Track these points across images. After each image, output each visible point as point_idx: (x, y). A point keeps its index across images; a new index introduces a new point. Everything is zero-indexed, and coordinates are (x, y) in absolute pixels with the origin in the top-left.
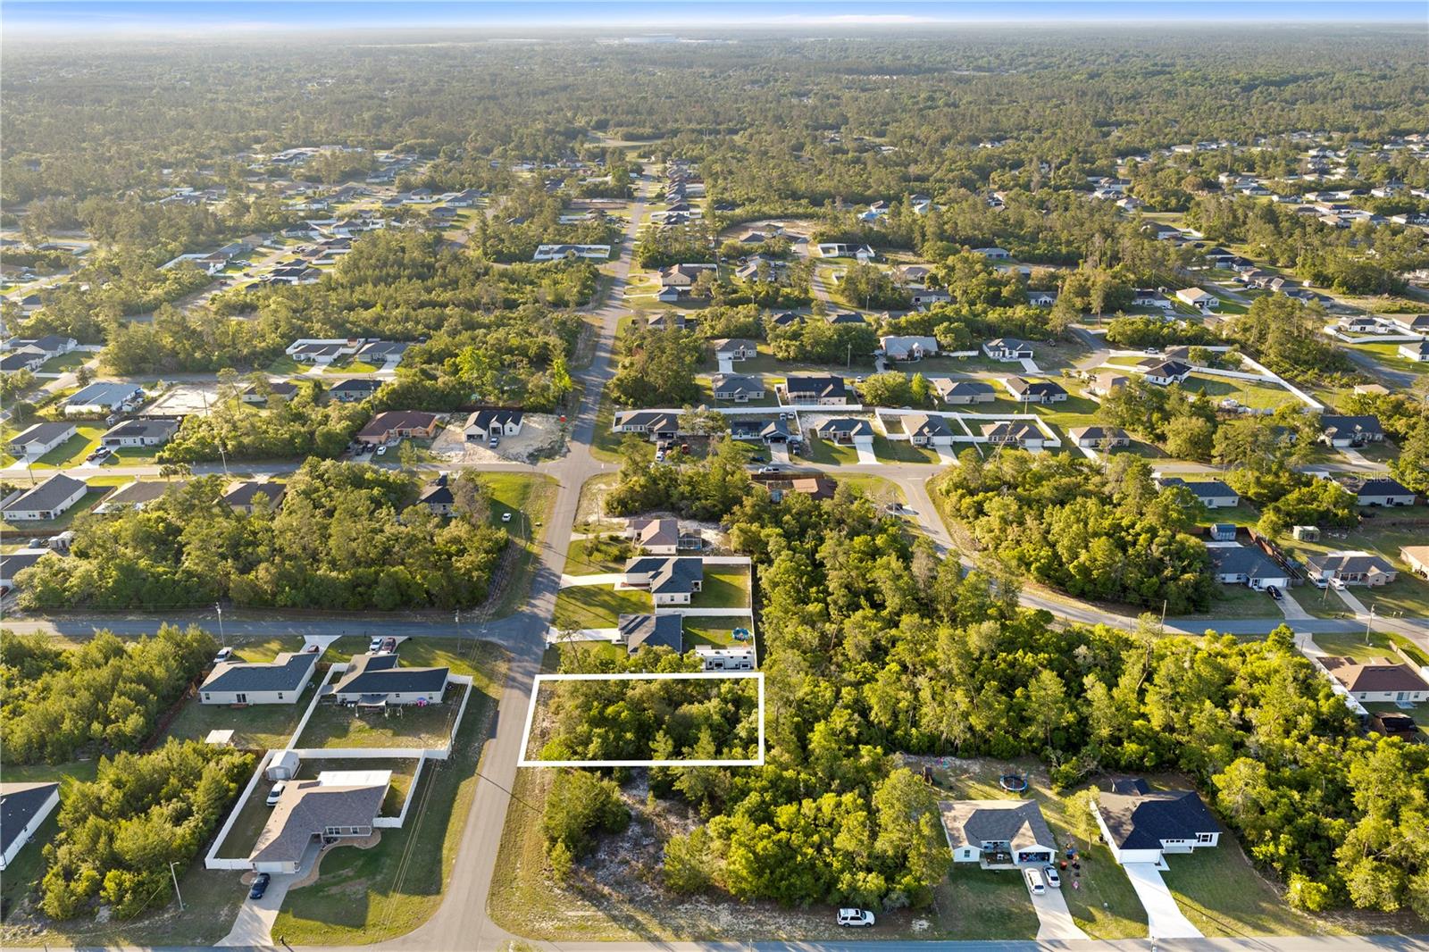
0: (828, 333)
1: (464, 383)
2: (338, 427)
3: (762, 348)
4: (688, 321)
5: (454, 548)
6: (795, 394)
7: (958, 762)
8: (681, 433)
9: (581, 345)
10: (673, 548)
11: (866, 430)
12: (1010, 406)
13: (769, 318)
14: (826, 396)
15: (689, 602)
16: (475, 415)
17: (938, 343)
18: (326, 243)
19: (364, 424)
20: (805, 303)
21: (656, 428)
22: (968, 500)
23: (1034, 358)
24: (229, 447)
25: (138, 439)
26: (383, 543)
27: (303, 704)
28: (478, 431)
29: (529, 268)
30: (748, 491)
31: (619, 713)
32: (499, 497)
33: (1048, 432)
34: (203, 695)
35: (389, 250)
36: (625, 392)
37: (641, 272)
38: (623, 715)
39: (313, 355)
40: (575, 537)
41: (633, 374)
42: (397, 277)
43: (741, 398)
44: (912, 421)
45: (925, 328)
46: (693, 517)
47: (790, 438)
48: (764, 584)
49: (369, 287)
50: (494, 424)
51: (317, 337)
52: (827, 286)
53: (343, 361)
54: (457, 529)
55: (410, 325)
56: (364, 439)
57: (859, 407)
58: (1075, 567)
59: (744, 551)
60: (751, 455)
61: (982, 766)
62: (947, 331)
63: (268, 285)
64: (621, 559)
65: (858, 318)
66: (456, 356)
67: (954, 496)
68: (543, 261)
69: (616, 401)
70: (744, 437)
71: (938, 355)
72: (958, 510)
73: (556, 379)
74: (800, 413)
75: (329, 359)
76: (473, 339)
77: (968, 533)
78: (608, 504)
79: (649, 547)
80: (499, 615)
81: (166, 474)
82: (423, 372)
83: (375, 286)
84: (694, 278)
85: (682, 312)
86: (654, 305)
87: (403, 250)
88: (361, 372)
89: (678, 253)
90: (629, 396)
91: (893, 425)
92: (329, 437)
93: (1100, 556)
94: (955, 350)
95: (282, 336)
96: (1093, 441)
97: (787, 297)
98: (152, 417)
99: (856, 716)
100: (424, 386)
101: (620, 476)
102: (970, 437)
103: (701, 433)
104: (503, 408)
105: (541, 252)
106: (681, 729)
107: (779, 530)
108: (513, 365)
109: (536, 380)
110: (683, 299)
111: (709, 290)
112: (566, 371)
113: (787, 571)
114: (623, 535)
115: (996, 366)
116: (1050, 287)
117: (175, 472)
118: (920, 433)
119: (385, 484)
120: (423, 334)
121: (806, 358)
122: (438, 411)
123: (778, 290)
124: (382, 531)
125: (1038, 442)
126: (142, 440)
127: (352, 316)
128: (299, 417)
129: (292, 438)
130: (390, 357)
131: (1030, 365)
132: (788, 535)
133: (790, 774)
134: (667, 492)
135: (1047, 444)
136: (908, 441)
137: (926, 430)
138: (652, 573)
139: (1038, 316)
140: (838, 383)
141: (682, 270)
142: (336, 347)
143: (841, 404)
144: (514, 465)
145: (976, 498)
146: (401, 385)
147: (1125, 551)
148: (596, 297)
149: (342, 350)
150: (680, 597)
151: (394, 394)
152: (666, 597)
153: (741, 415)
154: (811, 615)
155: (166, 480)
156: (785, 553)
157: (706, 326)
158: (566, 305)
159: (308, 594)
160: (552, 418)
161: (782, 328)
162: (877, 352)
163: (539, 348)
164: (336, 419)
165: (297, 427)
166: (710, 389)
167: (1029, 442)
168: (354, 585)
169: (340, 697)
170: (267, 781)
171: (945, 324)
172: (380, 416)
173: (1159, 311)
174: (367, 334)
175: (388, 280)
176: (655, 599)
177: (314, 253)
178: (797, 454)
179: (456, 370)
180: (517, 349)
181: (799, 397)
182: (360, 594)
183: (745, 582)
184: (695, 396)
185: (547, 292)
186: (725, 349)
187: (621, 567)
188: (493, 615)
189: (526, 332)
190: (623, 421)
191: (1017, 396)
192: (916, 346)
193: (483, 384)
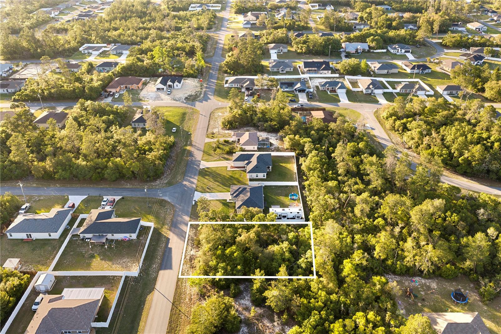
0: (320, 41)
1: (156, 63)
2: (96, 84)
3: (290, 48)
4: (256, 36)
5: (147, 148)
6: (308, 69)
7: (423, 281)
8: (256, 87)
9: (209, 47)
10: (256, 148)
11: (343, 87)
12: (406, 75)
13: (292, 35)
14: (322, 70)
15: (265, 177)
16: (161, 79)
17: (369, 46)
18: (102, 4)
19: (109, 82)
20: (307, 29)
21: (244, 85)
22: (398, 123)
23: (411, 53)
24: (46, 94)
25: (5, 90)
26: (113, 144)
27: (62, 239)
28: (161, 86)
29: (187, 13)
30: (292, 118)
31: (233, 253)
32: (171, 119)
33: (427, 88)
34: (8, 234)
35: (127, 5)
36: (229, 68)
37: (234, 15)
38: (235, 254)
39: (90, 51)
40: (207, 140)
41: (233, 59)
42: (130, 17)
43: (282, 71)
44: (363, 83)
45: (362, 39)
46: (264, 130)
47: (307, 90)
48: (303, 167)
49: (118, 22)
50: (169, 83)
51: (93, 43)
52: (315, 21)
53: (104, 54)
54: (149, 136)
55: (134, 37)
56: (109, 90)
57: (337, 75)
58: (462, 160)
59: (291, 149)
60: (290, 98)
61: (437, 285)
62: (373, 40)
63: (75, 20)
64: (231, 153)
65: (332, 35)
66: (153, 51)
67: (391, 120)
68: (193, 11)
69: (226, 72)
70: (286, 90)
71: (369, 51)
72: (394, 127)
73: (198, 61)
74: (310, 78)
75: (97, 53)
76: (161, 44)
77: (399, 139)
78: (223, 123)
79: (244, 147)
80: (169, 184)
81: (13, 107)
82: (138, 58)
83: (120, 21)
84: (257, 18)
85: (254, 32)
86: (241, 29)
87: (133, 6)
88: (112, 59)
89: (250, 7)
90: (231, 70)
91: (354, 84)
92: (91, 89)
93: (477, 155)
94: (377, 49)
95: (78, 43)
96: (449, 92)
97: (298, 25)
98: (15, 79)
99: (366, 254)
100: (137, 65)
101: (228, 109)
102: (391, 90)
103: (266, 87)
104: (174, 75)
105: (192, 7)
106: (267, 261)
107: (309, 139)
108: (178, 55)
109: (189, 62)
110: (253, 27)
111: (264, 23)
112: (203, 58)
113: (315, 162)
114: (231, 140)
115: (395, 57)
116: (413, 21)
117: (18, 106)
118: (368, 88)
119: (116, 113)
120: (140, 42)
121: (310, 52)
122: (144, 76)
123: (294, 22)
124: (112, 138)
125: (423, 92)
126: (7, 90)
127: (109, 34)
128: (79, 80)
129: (74, 90)
130: (124, 52)
131: (410, 56)
132: (313, 142)
133: (334, 297)
134: (252, 118)
135: (427, 93)
136: (362, 91)
137: (371, 86)
138: (246, 162)
139: (411, 34)
140: (327, 64)
141: (252, 14)
142: (101, 47)
143: (328, 74)
144: (178, 104)
145: (402, 121)
146: (127, 65)
147: (489, 152)
148: (215, 26)
149: (104, 49)
150: (261, 175)
151: (124, 68)
152: (254, 175)
153: (283, 79)
154: (331, 187)
155: (13, 110)
156: (314, 152)
157: (264, 38)
158: (203, 29)
159: (71, 173)
160: (196, 80)
161: (299, 39)
162: (342, 50)
163: (190, 47)
164: (96, 80)
165: (77, 84)
166: (269, 67)
167: (419, 93)
168: (95, 168)
169: (82, 236)
170: (35, 293)
171: (372, 37)
172: (117, 79)
173: (461, 32)
174: (115, 42)
175: (126, 18)
176: (248, 176)
177: (96, 8)
178: (311, 98)
179: (153, 57)
180: (181, 48)
181: (309, 70)
182: (99, 173)
183: (293, 167)
184: (262, 70)
185: (194, 23)
186: (273, 48)
187: (230, 158)
188: (166, 183)
189: (185, 40)
190: (229, 82)
191: (409, 71)
192: (359, 47)
193: (164, 64)
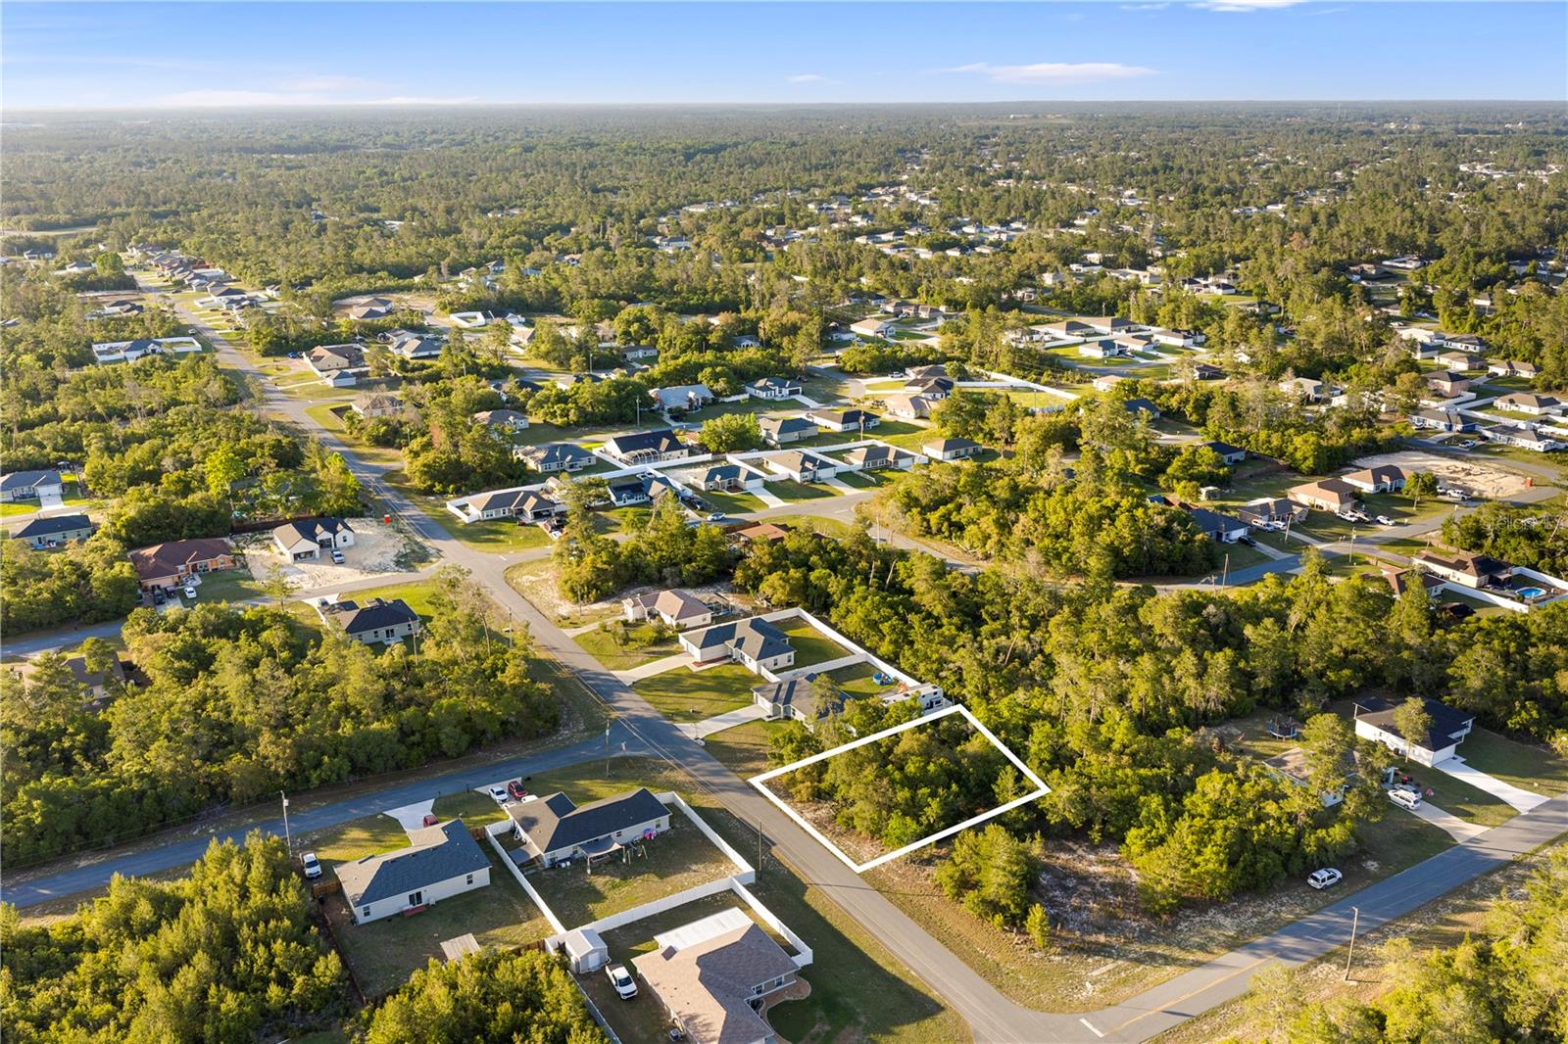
2: (119, 571)
6: (631, 453)
8: (560, 508)
12: (844, 436)
14: (666, 450)
15: (792, 662)
17: (711, 389)
21: (527, 508)
22: (931, 518)
23: (802, 394)
28: (304, 546)
33: (908, 452)
34: (359, 911)
37: (268, 361)
40: (569, 633)
43: (571, 467)
44: (783, 459)
47: (681, 495)
50: (322, 534)
56: (150, 583)
57: (710, 456)
62: (716, 376)
67: (914, 517)
70: (628, 502)
71: (715, 402)
74: (660, 470)
77: (952, 547)
79: (682, 622)
86: (339, 392)
90: (445, 482)
91: (762, 467)
94: (731, 394)
102: (842, 467)
105: (100, 353)
110: (363, 382)
114: (628, 618)
115: (779, 405)
118: (805, 469)
121: (587, 421)
125: (909, 461)
130: (39, 491)
131: (808, 401)
136: (792, 479)
137: (808, 464)
138: (732, 642)
140: (667, 436)
141: (332, 352)
144: (392, 576)
146: (140, 512)
150: (783, 659)
152: (770, 663)
160: (370, 522)
167: (901, 462)
169: (547, 858)
171: (708, 370)
176: (756, 668)
178: (702, 509)
181: (640, 455)
183: (824, 631)
187: (672, 649)
191: (837, 427)
192: (691, 395)
193: (263, 493)
